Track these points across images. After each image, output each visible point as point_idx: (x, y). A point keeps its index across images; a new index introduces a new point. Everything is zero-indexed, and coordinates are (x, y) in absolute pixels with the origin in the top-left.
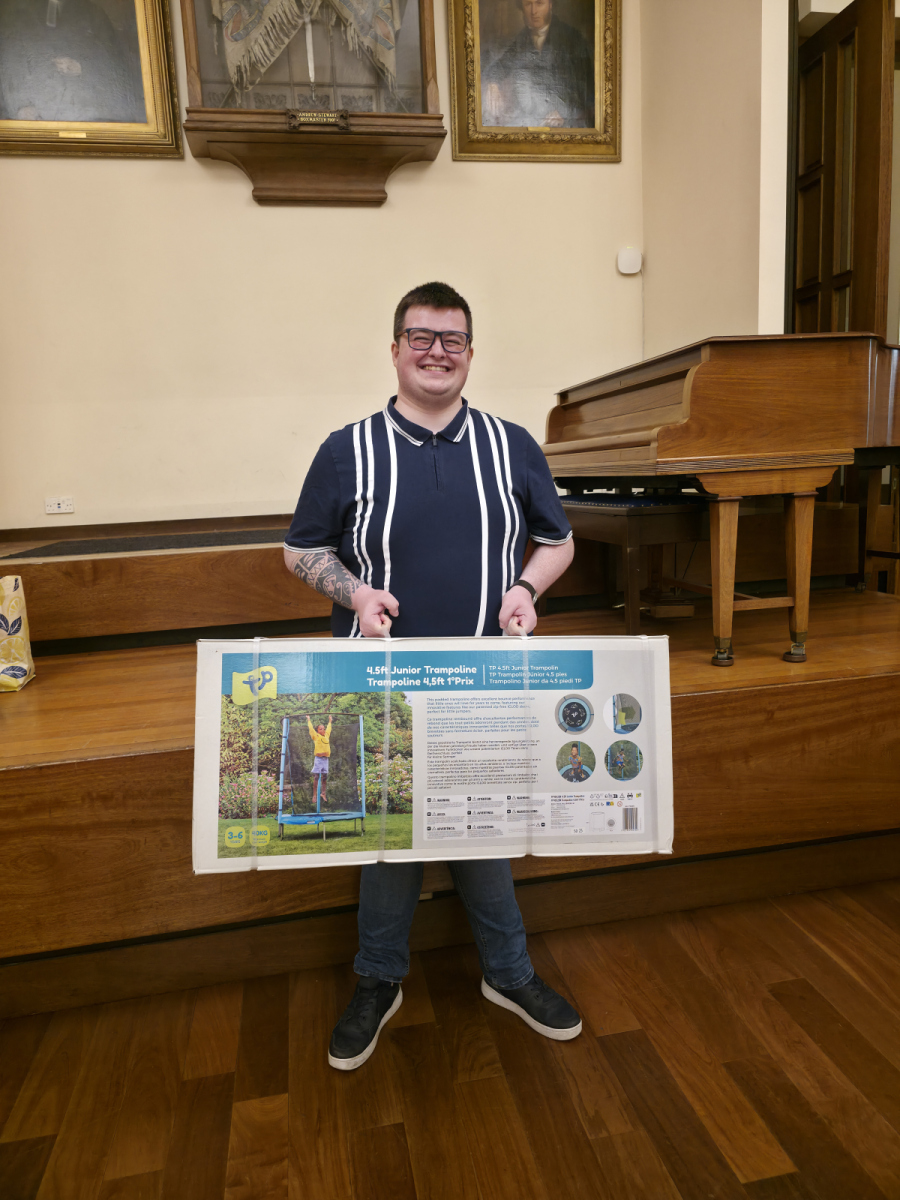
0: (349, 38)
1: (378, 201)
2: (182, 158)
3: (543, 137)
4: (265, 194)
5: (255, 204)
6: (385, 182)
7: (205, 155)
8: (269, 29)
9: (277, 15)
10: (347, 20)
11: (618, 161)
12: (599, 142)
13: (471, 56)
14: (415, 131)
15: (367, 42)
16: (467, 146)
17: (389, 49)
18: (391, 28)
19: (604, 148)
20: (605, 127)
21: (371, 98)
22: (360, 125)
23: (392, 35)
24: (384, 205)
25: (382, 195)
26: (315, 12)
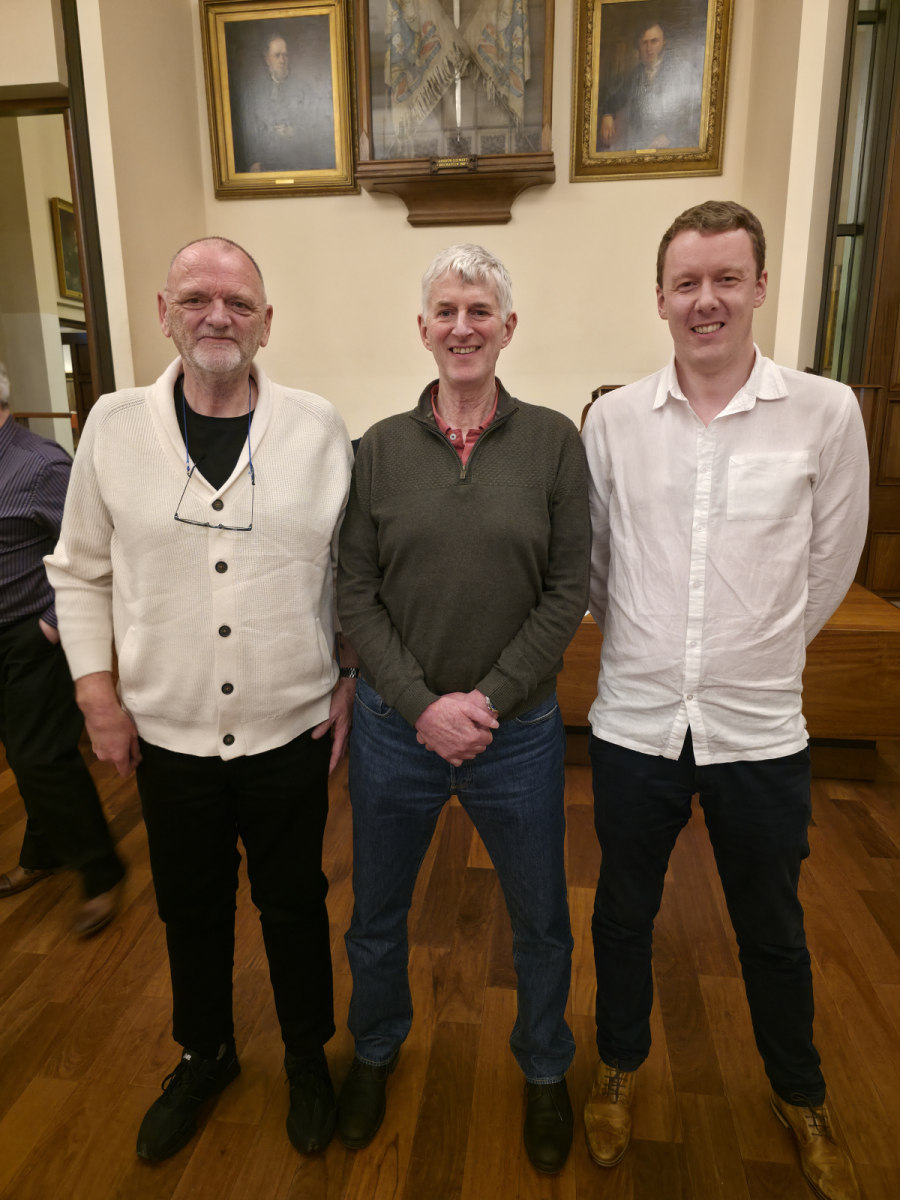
0: (488, 91)
1: (505, 220)
2: (359, 193)
4: (416, 219)
5: (410, 226)
6: (510, 205)
7: (375, 191)
8: (426, 88)
9: (433, 77)
10: (487, 75)
11: (719, 174)
12: (699, 160)
13: (588, 95)
14: (528, 167)
15: (503, 91)
16: (582, 170)
17: (519, 97)
18: (521, 79)
19: (705, 164)
20: (707, 146)
21: (504, 137)
22: (485, 166)
23: (522, 85)
24: (509, 222)
25: (507, 216)
26: (464, 70)
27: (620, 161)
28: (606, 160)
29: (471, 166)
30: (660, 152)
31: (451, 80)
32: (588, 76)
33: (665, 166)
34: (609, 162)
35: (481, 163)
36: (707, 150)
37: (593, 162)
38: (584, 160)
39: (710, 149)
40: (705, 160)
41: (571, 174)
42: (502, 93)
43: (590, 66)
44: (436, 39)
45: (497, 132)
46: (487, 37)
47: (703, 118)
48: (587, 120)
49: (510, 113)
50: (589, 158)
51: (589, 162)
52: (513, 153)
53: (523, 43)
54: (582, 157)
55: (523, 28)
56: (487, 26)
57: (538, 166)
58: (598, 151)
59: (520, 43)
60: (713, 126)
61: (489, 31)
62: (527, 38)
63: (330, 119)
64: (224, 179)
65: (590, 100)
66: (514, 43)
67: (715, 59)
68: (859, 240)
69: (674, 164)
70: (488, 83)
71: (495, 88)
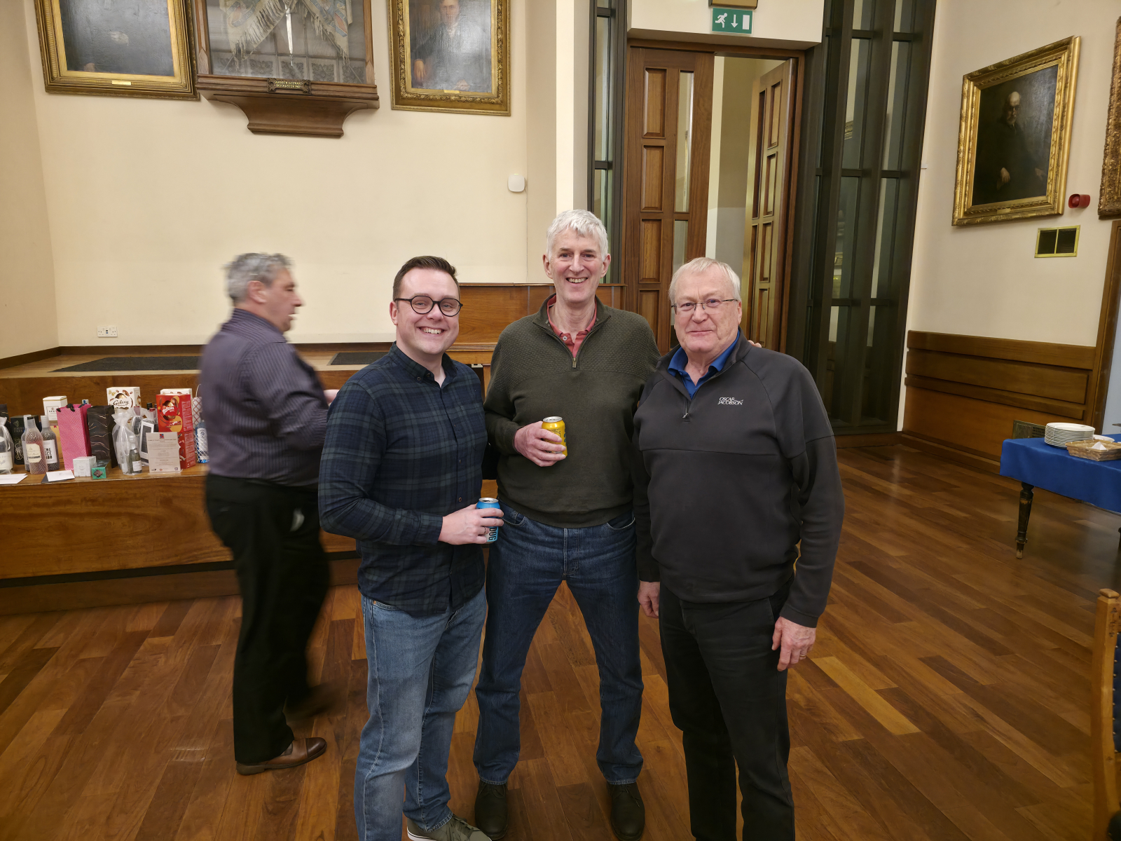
0: (316, 27)
1: (338, 135)
2: (199, 100)
3: (453, 98)
4: (256, 127)
5: (250, 132)
6: (342, 123)
7: (213, 99)
8: (260, 19)
9: (265, 10)
10: (315, 15)
11: (509, 115)
12: (493, 103)
13: (402, 42)
14: (357, 95)
15: (329, 29)
16: (401, 101)
17: (344, 36)
18: (344, 23)
19: (497, 106)
20: (498, 93)
21: (333, 66)
22: (317, 91)
23: (346, 27)
24: (342, 138)
25: (340, 132)
26: (293, 7)
27: (431, 97)
28: (420, 95)
29: (305, 89)
30: (462, 93)
31: (282, 14)
32: (401, 27)
33: (468, 105)
34: (422, 97)
35: (313, 87)
36: (498, 97)
37: (409, 96)
38: (402, 93)
39: (500, 96)
40: (497, 103)
41: (392, 103)
42: (329, 31)
43: (402, 20)
45: (327, 62)
47: (493, 72)
48: (403, 62)
49: (337, 48)
50: (408, 93)
51: (406, 95)
52: (342, 82)
54: (400, 91)
57: (364, 95)
58: (412, 87)
60: (501, 78)
63: (167, 32)
64: (55, 75)
65: (403, 46)
67: (499, 28)
68: (610, 172)
69: (473, 104)
70: (315, 21)
71: (323, 26)
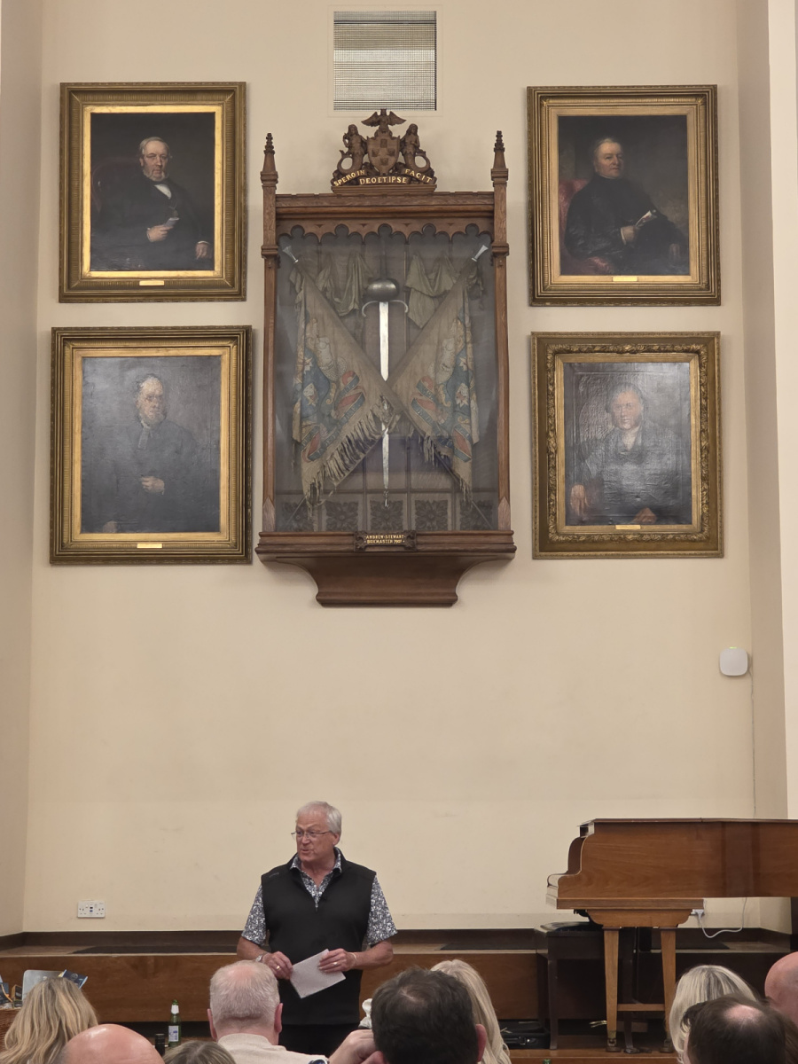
0: (425, 451)
1: (449, 602)
2: (248, 564)
4: (328, 598)
5: (320, 605)
6: (456, 585)
9: (354, 432)
10: (424, 433)
11: (721, 556)
12: (695, 541)
13: (552, 462)
14: (482, 546)
17: (466, 461)
18: (467, 442)
20: (703, 526)
21: (446, 502)
22: (426, 545)
23: (470, 449)
24: (454, 606)
25: (455, 598)
26: (393, 426)
27: (596, 538)
28: (579, 536)
29: (408, 544)
30: (645, 529)
31: (377, 436)
32: (552, 441)
33: (653, 545)
34: (583, 538)
35: (420, 540)
36: (702, 531)
37: (562, 538)
38: (550, 536)
39: (706, 529)
40: (701, 540)
41: (534, 550)
42: (443, 453)
43: (554, 431)
44: (359, 390)
45: (437, 497)
46: (423, 391)
48: (553, 489)
49: (456, 480)
50: (557, 533)
51: (557, 537)
52: (458, 530)
53: (469, 402)
54: (548, 532)
55: (468, 385)
56: (423, 379)
57: (495, 547)
58: (567, 524)
59: (465, 402)
60: (707, 503)
61: (426, 384)
62: (474, 396)
63: (215, 472)
65: (554, 467)
66: (458, 401)
67: (702, 431)
69: (663, 543)
70: (425, 442)
71: (435, 448)
